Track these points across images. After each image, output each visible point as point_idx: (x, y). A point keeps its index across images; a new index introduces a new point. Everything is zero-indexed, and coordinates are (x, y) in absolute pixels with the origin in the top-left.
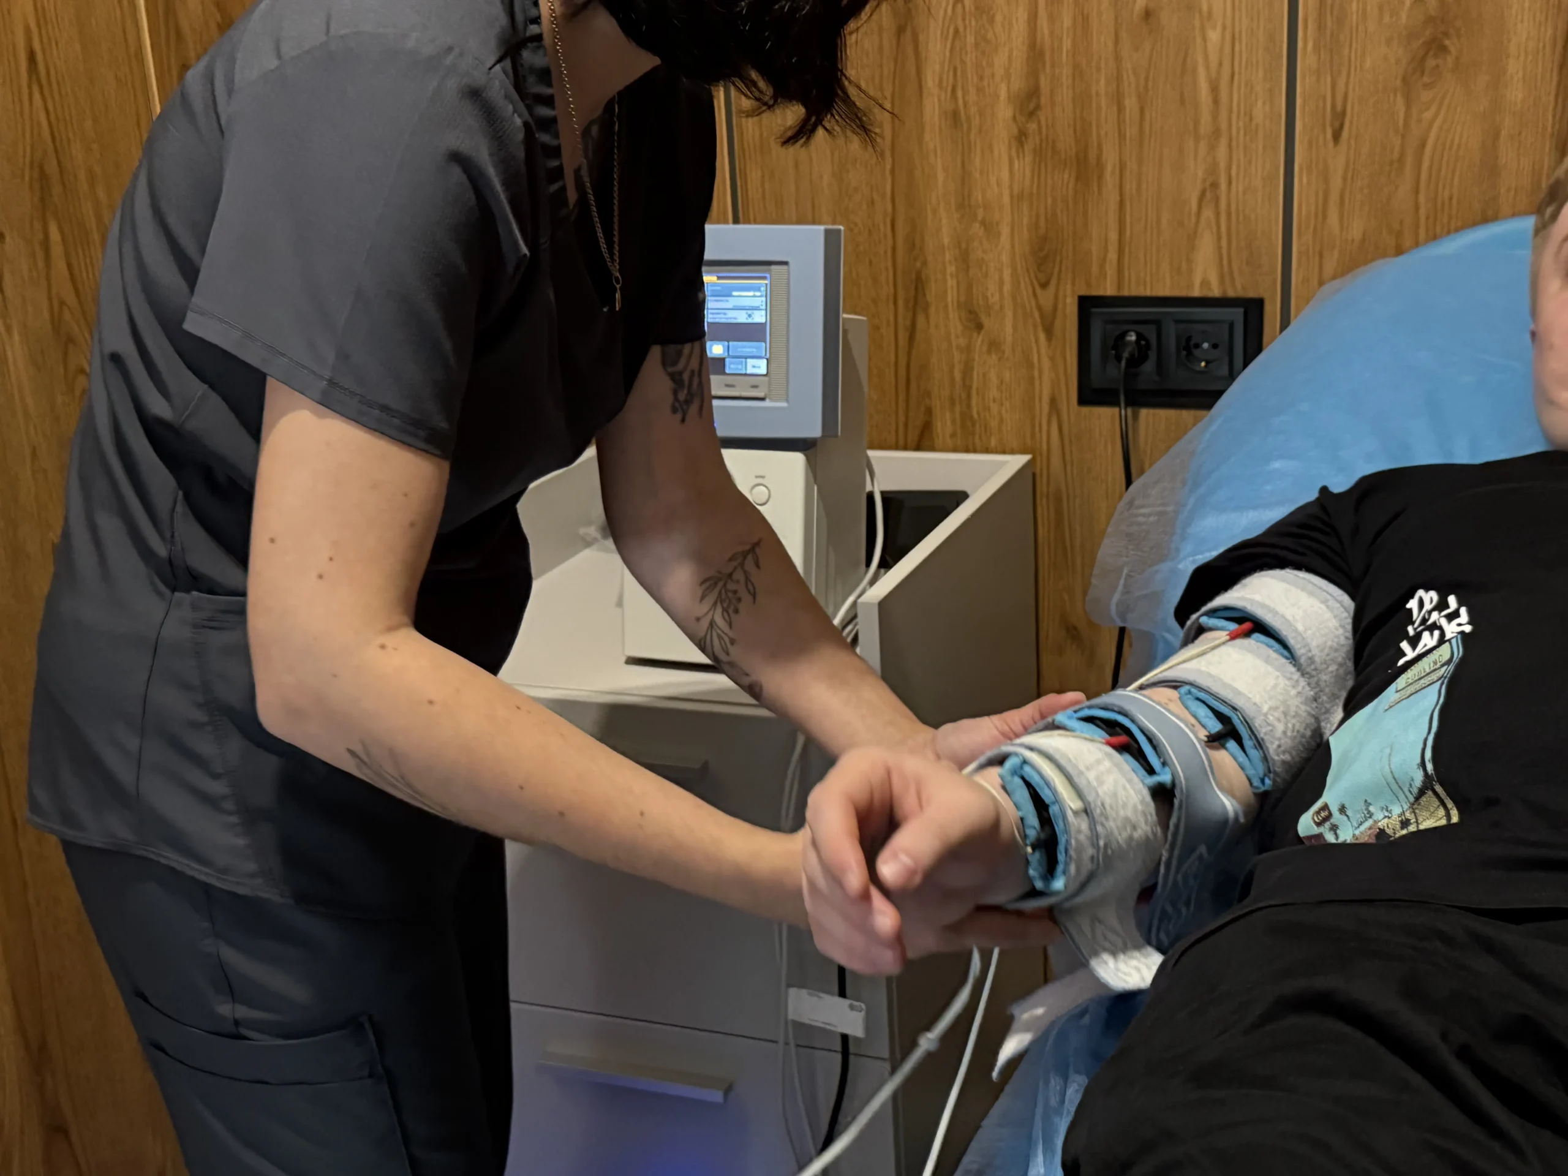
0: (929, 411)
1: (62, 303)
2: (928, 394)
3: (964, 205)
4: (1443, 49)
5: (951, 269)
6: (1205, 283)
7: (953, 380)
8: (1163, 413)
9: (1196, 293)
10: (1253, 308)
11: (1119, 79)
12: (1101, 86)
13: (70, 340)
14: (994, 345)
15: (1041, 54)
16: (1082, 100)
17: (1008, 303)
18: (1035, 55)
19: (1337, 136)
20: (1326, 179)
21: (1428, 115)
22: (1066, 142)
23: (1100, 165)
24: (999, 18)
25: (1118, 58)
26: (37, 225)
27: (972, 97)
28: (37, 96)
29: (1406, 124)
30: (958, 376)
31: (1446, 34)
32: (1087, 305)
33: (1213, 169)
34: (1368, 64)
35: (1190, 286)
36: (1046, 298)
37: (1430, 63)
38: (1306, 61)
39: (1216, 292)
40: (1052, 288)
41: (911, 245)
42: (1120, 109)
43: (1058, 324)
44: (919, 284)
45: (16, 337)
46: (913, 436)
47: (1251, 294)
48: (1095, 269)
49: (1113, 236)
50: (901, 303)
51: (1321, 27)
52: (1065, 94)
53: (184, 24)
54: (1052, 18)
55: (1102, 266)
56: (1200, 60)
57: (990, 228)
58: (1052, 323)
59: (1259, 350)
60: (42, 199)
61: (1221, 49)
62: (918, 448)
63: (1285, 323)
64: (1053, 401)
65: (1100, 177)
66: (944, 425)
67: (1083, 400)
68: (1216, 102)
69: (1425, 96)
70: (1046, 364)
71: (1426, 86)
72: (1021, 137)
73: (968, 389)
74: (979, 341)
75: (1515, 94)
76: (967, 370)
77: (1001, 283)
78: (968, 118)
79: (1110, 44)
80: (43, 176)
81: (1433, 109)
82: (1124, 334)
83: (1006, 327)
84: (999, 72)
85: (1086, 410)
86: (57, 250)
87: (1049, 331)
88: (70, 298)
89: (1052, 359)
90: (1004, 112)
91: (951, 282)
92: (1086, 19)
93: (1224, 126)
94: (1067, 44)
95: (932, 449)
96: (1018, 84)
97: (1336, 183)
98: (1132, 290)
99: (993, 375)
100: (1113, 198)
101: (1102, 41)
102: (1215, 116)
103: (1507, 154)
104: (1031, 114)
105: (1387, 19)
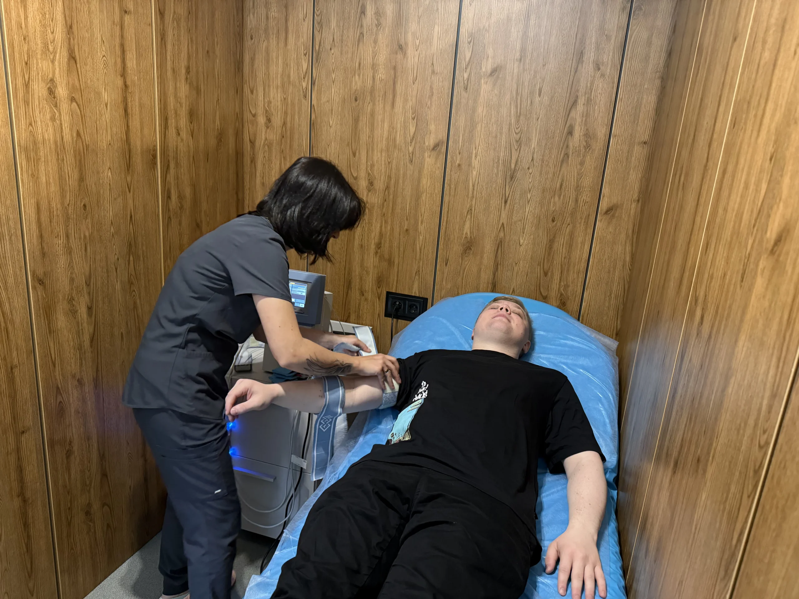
0: (350, 313)
1: (131, 275)
2: (350, 309)
3: (362, 265)
4: (471, 249)
5: (358, 281)
6: (415, 293)
7: (356, 307)
8: (403, 321)
9: (413, 295)
10: (426, 300)
11: (399, 243)
12: (395, 244)
13: (132, 283)
14: (366, 300)
15: (383, 235)
16: (391, 247)
17: (370, 290)
18: (381, 235)
19: (446, 264)
20: (443, 273)
21: (466, 263)
22: (387, 256)
23: (394, 262)
24: (373, 225)
25: (400, 239)
26: (127, 256)
27: (366, 242)
28: (131, 226)
29: (461, 264)
30: (357, 306)
31: (471, 246)
32: (388, 293)
33: (419, 267)
34: (454, 250)
35: (412, 293)
36: (379, 291)
37: (467, 251)
38: (441, 247)
39: (417, 295)
40: (381, 288)
41: (349, 274)
42: (399, 250)
43: (381, 298)
44: (350, 283)
45: (119, 283)
46: (345, 318)
47: (425, 297)
48: (391, 285)
49: (396, 279)
50: (345, 287)
51: (445, 239)
52: (387, 245)
53: (171, 208)
54: (385, 227)
55: (392, 285)
56: (418, 243)
57: (368, 273)
58: (380, 297)
59: (426, 310)
60: (129, 250)
61: (423, 241)
62: (346, 322)
63: (432, 305)
64: (379, 315)
65: (394, 265)
66: (353, 317)
67: (385, 316)
68: (420, 252)
69: (466, 259)
70: (378, 306)
71: (466, 256)
72: (376, 253)
73: (359, 309)
74: (363, 298)
75: (485, 261)
76: (359, 305)
77: (369, 285)
78: (365, 247)
79: (398, 235)
80: (130, 244)
81: (468, 262)
82: (395, 302)
83: (369, 296)
84: (373, 237)
85: (386, 318)
86: (132, 263)
87: (379, 298)
88: (133, 273)
89: (379, 305)
90: (373, 247)
91: (357, 284)
92: (393, 229)
93: (422, 258)
94: (388, 233)
95: (350, 322)
96: (377, 240)
97: (445, 275)
98: (399, 291)
99: (365, 307)
100: (396, 270)
101: (396, 234)
102: (420, 255)
103: (483, 274)
104: (379, 248)
105: (459, 240)
